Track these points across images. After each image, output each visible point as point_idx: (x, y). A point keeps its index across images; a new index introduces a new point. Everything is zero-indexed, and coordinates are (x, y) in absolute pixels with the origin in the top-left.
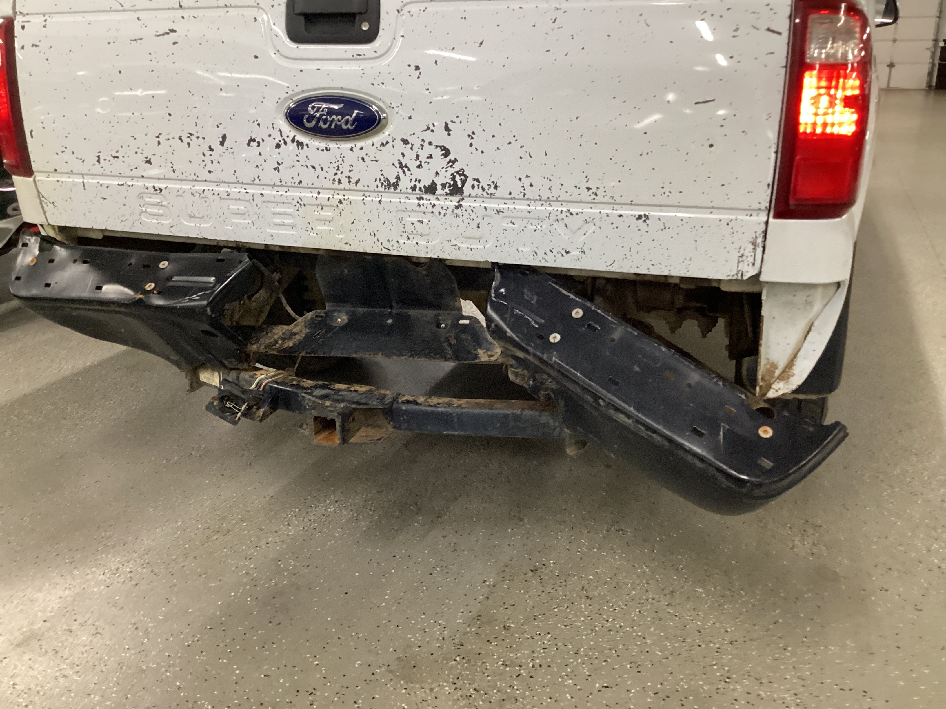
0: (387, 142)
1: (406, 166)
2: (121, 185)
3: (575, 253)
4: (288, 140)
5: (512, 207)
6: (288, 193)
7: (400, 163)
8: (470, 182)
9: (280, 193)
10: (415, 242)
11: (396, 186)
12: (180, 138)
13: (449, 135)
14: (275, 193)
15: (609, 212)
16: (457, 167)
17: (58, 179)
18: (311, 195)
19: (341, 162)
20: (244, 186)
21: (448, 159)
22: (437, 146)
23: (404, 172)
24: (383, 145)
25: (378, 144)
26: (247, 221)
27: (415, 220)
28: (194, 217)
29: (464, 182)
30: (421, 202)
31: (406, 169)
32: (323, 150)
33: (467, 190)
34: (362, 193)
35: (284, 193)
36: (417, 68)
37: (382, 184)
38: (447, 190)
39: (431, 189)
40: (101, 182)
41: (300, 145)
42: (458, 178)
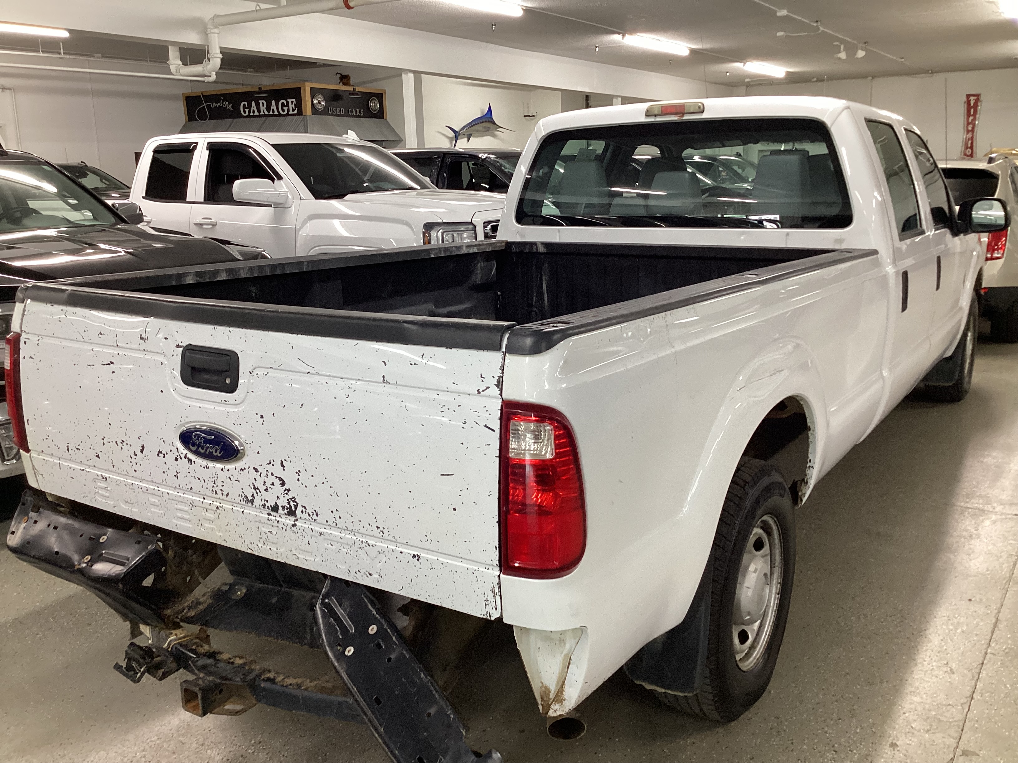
0: (245, 469)
1: (258, 489)
2: (83, 470)
3: (375, 576)
4: (183, 456)
5: (329, 532)
6: (185, 495)
7: (254, 485)
8: (300, 508)
9: (180, 494)
10: (268, 547)
11: (252, 502)
12: (116, 443)
13: (284, 470)
14: (176, 493)
15: (394, 548)
16: (291, 495)
17: (45, 458)
18: (199, 499)
19: (216, 478)
20: (158, 485)
21: (284, 488)
22: (277, 477)
23: (257, 493)
24: (241, 470)
25: (239, 469)
26: (160, 512)
27: (267, 531)
28: (127, 502)
29: (296, 508)
30: (270, 517)
31: (258, 491)
32: (204, 467)
33: (298, 512)
34: (232, 504)
35: (181, 495)
36: (262, 417)
37: (243, 499)
38: (286, 511)
39: (275, 508)
40: (70, 465)
41: (190, 460)
42: (292, 504)
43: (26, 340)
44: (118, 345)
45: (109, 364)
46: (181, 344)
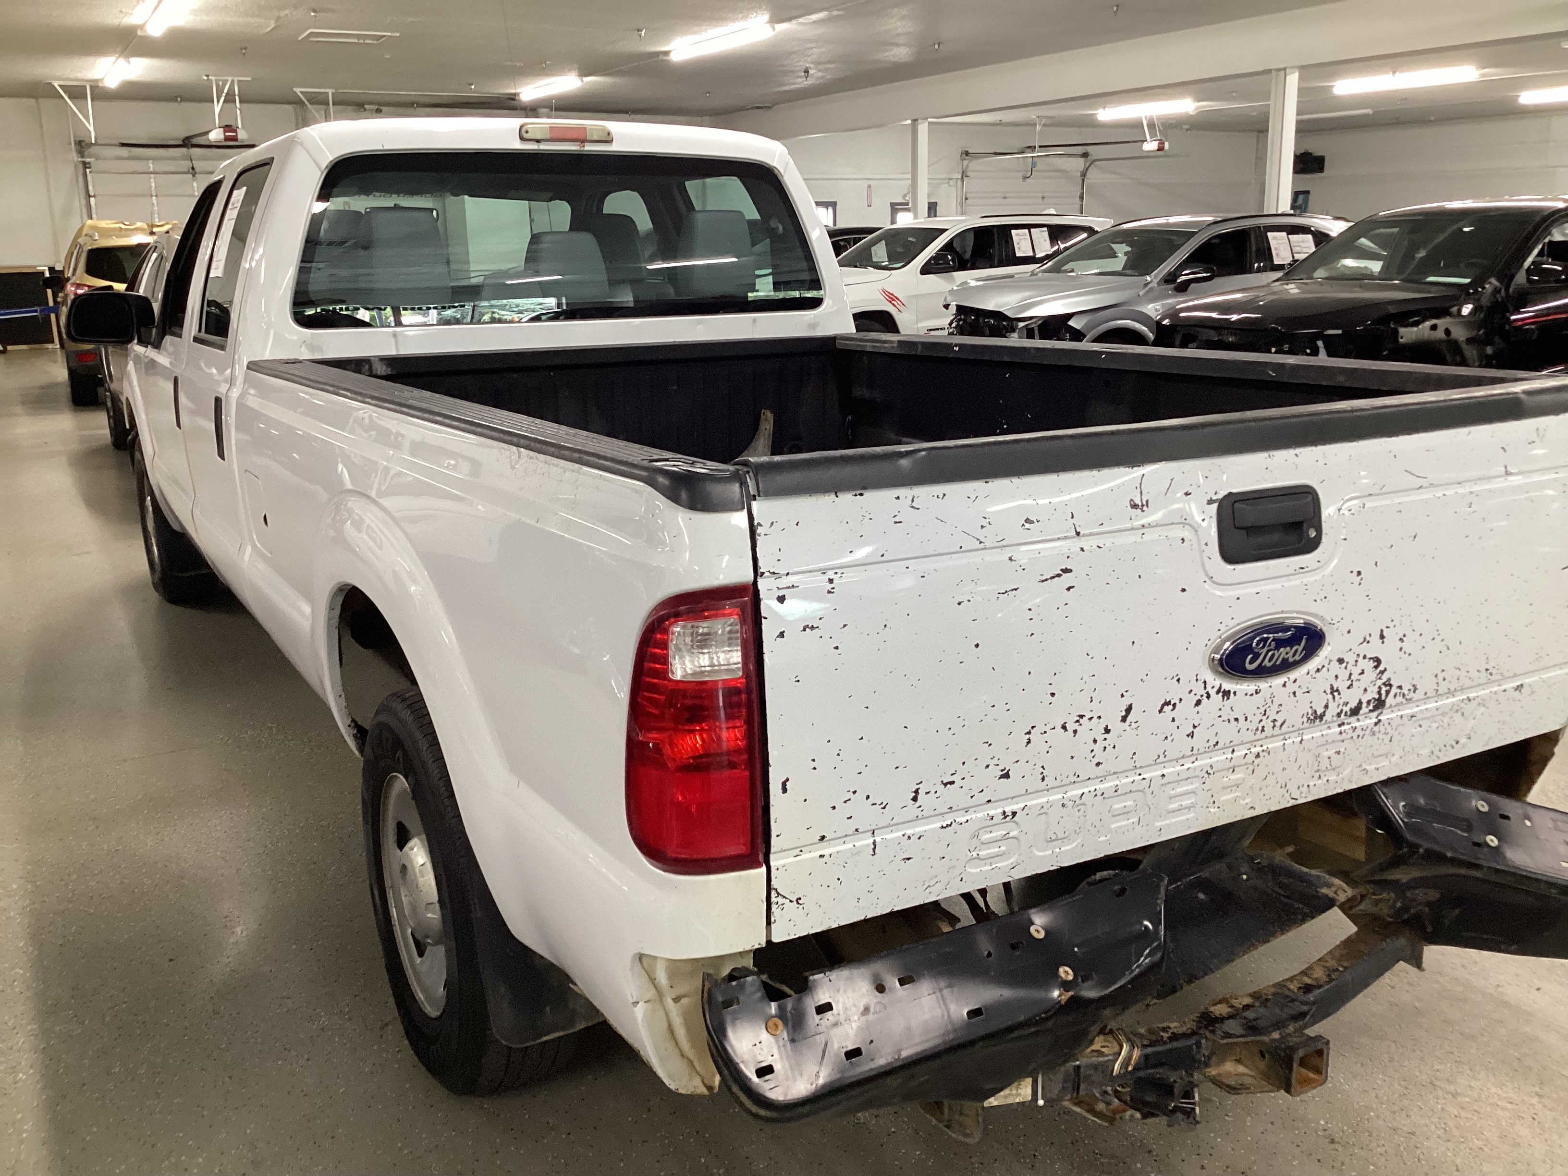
0: (1323, 666)
1: (1337, 690)
2: (947, 826)
3: (1463, 740)
4: (1213, 692)
5: (1423, 707)
6: (1196, 763)
7: (1332, 688)
8: (1394, 690)
9: (1186, 766)
10: (1325, 780)
11: (1321, 717)
12: (1064, 727)
13: (1383, 643)
14: (1179, 768)
15: (1496, 689)
16: (1385, 678)
17: (822, 853)
18: (1224, 757)
19: (1270, 704)
20: (1138, 771)
21: (1378, 671)
22: (1370, 658)
23: (1334, 698)
24: (1318, 670)
25: (1312, 672)
26: (1131, 821)
27: (1331, 753)
28: (1051, 840)
29: (1388, 693)
30: (1343, 728)
31: (1336, 694)
32: (1252, 695)
33: (1390, 701)
34: (1282, 737)
35: (1191, 765)
36: (1359, 573)
37: (1309, 718)
38: (1371, 707)
39: (1355, 711)
40: (909, 832)
41: (1226, 694)
42: (1384, 689)
43: (781, 593)
44: (1078, 534)
45: (1059, 575)
46: (1214, 498)
